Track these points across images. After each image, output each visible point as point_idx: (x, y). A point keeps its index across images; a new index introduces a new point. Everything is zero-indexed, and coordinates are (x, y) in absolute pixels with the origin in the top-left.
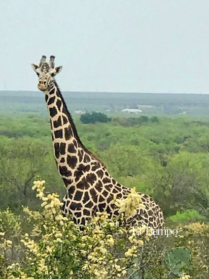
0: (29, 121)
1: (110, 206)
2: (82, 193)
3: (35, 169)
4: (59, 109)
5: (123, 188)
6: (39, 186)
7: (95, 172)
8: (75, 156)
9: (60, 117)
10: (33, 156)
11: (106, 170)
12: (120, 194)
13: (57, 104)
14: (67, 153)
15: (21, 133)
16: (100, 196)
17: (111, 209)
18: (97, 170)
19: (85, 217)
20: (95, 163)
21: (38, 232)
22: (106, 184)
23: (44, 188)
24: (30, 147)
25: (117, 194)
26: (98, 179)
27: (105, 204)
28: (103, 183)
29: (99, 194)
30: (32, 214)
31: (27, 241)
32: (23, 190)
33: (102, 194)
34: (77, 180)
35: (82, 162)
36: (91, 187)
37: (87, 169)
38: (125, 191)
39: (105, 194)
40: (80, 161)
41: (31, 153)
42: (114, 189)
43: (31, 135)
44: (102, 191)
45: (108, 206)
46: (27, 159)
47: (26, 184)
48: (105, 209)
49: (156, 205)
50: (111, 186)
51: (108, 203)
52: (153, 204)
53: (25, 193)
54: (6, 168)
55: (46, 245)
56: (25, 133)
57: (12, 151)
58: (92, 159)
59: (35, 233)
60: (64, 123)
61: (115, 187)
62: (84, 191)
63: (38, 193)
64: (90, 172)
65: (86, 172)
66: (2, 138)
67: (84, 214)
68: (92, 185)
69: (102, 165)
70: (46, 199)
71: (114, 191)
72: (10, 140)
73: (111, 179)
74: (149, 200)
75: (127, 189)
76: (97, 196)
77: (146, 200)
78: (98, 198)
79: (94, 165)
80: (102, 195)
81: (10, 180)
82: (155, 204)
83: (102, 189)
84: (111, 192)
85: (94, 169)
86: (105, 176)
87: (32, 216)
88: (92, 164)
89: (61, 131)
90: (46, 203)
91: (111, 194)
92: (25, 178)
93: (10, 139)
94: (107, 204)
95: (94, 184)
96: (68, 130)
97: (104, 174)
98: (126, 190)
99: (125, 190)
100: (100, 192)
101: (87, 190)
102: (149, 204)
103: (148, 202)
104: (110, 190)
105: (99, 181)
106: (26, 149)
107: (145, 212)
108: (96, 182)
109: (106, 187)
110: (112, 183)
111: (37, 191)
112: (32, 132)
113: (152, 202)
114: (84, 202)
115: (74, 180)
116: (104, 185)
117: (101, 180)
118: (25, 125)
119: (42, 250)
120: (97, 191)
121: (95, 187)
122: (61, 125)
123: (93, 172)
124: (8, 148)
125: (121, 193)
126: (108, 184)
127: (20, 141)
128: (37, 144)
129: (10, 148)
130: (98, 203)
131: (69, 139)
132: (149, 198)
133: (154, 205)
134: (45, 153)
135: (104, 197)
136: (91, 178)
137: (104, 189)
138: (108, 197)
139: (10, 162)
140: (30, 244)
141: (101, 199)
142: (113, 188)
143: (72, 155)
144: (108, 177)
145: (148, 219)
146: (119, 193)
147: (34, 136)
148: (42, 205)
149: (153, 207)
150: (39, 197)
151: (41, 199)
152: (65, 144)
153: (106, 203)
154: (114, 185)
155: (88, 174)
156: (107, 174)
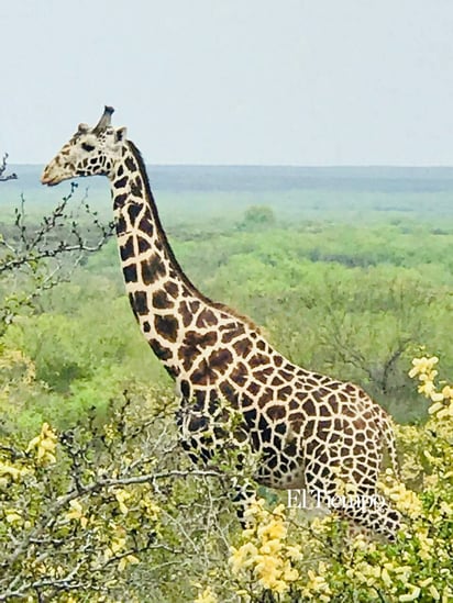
0: (392, 231)
1: (265, 416)
2: (205, 392)
3: (406, 335)
4: (133, 222)
5: (300, 373)
6: (424, 370)
7: (229, 346)
8: (172, 316)
9: (131, 238)
10: (402, 307)
11: (259, 338)
12: (289, 387)
13: (129, 212)
14: (153, 311)
15: (375, 258)
16: (244, 395)
17: (268, 420)
18: (234, 340)
19: (221, 442)
20: (232, 326)
21: (413, 471)
22: (256, 369)
23: (435, 373)
24: (395, 288)
25: (281, 387)
26: (237, 359)
27: (255, 410)
28: (248, 367)
29: (240, 390)
30: (401, 431)
31: (389, 485)
32: (382, 380)
33: (248, 389)
34: (187, 366)
35: (193, 327)
36: (221, 379)
37: (209, 339)
38: (302, 380)
39: (254, 388)
40: (186, 325)
41: (398, 299)
42: (276, 378)
43: (397, 262)
44: (247, 384)
45: (262, 417)
46: (389, 312)
47: (386, 367)
48: (257, 421)
49: (372, 406)
50: (270, 371)
51: (261, 408)
52: (365, 403)
53: (384, 386)
54: (343, 333)
55: (440, 500)
56: (383, 258)
57: (356, 296)
58: (223, 316)
59: (406, 473)
60: (141, 251)
61: (281, 372)
62: (208, 388)
63: (422, 383)
64: (219, 345)
65: (208, 347)
66: (332, 268)
67: (218, 438)
68: (223, 373)
69: (251, 328)
70: (440, 397)
71: (276, 382)
72: (350, 273)
73: (271, 357)
74: (357, 397)
75: (306, 375)
76: (238, 395)
77: (349, 397)
78: (240, 398)
79: (227, 331)
80: (248, 393)
81: (352, 359)
82: (370, 402)
83: (246, 380)
84: (269, 385)
85: (227, 338)
86: (255, 351)
87: (400, 435)
88: (222, 328)
89: (133, 267)
90: (439, 405)
91: (268, 389)
92: (384, 353)
93: (350, 271)
94: (259, 411)
95: (228, 372)
96: (149, 264)
97: (255, 345)
98: (305, 378)
99: (303, 377)
100: (242, 385)
101: (213, 387)
102: (355, 405)
103: (353, 400)
104: (264, 381)
105: (240, 364)
106: (387, 292)
107: (346, 423)
108: (232, 367)
109: (255, 374)
110: (272, 364)
111: (421, 379)
112: (398, 254)
113: (363, 400)
114: (211, 411)
115: (182, 368)
116: (250, 371)
117: (245, 362)
118: (384, 241)
119: (431, 510)
120: (235, 385)
121: (231, 376)
122: (133, 255)
123: (223, 346)
124: (346, 289)
125: (292, 384)
126: (261, 368)
127: (372, 274)
128: (409, 280)
129: (353, 290)
130: (241, 410)
131: (152, 282)
132: (357, 392)
133: (367, 406)
134: (427, 300)
135: (251, 396)
136: (221, 360)
137: (251, 379)
138: (260, 394)
139: (352, 320)
140: (397, 492)
141: (247, 402)
142: (275, 373)
143: (163, 312)
144: (265, 353)
145: (353, 437)
146: (286, 384)
147: (403, 263)
148: (431, 410)
149: (365, 411)
150: (424, 393)
151: (430, 398)
152: (145, 294)
153: (257, 407)
154: (276, 369)
155: (214, 352)
156: (261, 345)
